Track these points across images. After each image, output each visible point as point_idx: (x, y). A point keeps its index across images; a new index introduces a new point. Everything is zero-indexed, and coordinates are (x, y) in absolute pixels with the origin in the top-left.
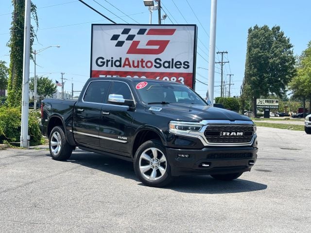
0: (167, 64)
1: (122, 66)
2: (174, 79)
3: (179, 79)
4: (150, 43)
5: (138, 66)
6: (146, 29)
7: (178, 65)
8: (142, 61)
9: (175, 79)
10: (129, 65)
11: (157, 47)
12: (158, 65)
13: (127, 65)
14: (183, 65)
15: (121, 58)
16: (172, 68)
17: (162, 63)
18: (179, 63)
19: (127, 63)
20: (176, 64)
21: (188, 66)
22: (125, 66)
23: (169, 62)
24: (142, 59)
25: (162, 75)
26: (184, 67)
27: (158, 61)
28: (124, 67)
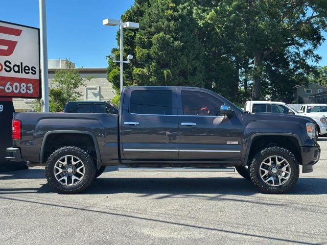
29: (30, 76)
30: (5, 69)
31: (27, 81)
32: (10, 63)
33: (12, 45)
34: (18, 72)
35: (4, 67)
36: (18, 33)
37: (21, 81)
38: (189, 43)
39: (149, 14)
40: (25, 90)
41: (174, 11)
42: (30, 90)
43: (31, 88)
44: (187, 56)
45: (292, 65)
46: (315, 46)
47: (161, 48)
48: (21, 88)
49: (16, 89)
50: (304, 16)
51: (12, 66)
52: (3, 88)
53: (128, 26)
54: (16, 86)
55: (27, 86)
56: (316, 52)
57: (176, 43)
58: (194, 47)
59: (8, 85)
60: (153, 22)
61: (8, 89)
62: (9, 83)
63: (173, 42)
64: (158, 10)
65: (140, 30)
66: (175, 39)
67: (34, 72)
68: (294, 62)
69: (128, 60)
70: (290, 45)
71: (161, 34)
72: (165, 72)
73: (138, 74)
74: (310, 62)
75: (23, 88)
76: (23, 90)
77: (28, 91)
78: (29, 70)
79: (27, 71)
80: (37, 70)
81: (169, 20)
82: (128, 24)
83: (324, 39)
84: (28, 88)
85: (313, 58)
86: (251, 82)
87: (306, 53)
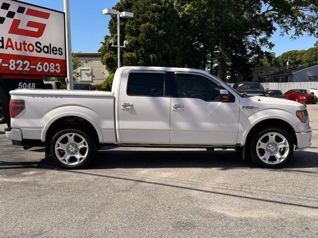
0: (46, 49)
1: (5, 47)
2: (52, 65)
3: (56, 65)
4: (30, 24)
5: (20, 49)
6: (25, 8)
7: (55, 51)
8: (24, 44)
9: (54, 65)
10: (12, 46)
11: (36, 30)
12: (39, 50)
13: (10, 47)
14: (58, 52)
15: (3, 38)
16: (51, 53)
17: (42, 48)
18: (55, 49)
19: (10, 44)
20: (53, 50)
21: (62, 53)
22: (8, 48)
23: (47, 47)
24: (24, 41)
25: (43, 60)
26: (59, 53)
27: (38, 45)
28: (6, 48)
29: (57, 57)
30: (36, 50)
31: (55, 61)
32: (40, 44)
33: (42, 27)
34: (47, 52)
35: (35, 48)
36: (46, 16)
37: (50, 61)
38: (171, 32)
39: (136, 6)
40: (54, 69)
41: (158, 4)
42: (58, 70)
43: (58, 68)
44: (170, 43)
45: (249, 51)
46: (269, 35)
47: (148, 36)
48: (50, 67)
49: (46, 68)
50: (259, 12)
51: (42, 47)
52: (34, 67)
53: (124, 15)
54: (46, 66)
55: (55, 65)
56: (270, 40)
57: (161, 32)
58: (175, 35)
59: (39, 65)
60: (140, 13)
61: (39, 68)
62: (40, 63)
63: (157, 31)
64: (145, 3)
65: (128, 20)
66: (159, 28)
67: (60, 53)
68: (251, 48)
69: (124, 45)
70: (250, 34)
71: (148, 24)
72: (151, 56)
73: (128, 57)
74: (264, 49)
75: (52, 67)
76: (52, 69)
77: (56, 70)
78: (56, 51)
79: (55, 52)
80: (63, 51)
81: (154, 12)
82: (124, 14)
83: (275, 29)
84: (56, 68)
85: (267, 45)
86: (216, 65)
87: (261, 41)
